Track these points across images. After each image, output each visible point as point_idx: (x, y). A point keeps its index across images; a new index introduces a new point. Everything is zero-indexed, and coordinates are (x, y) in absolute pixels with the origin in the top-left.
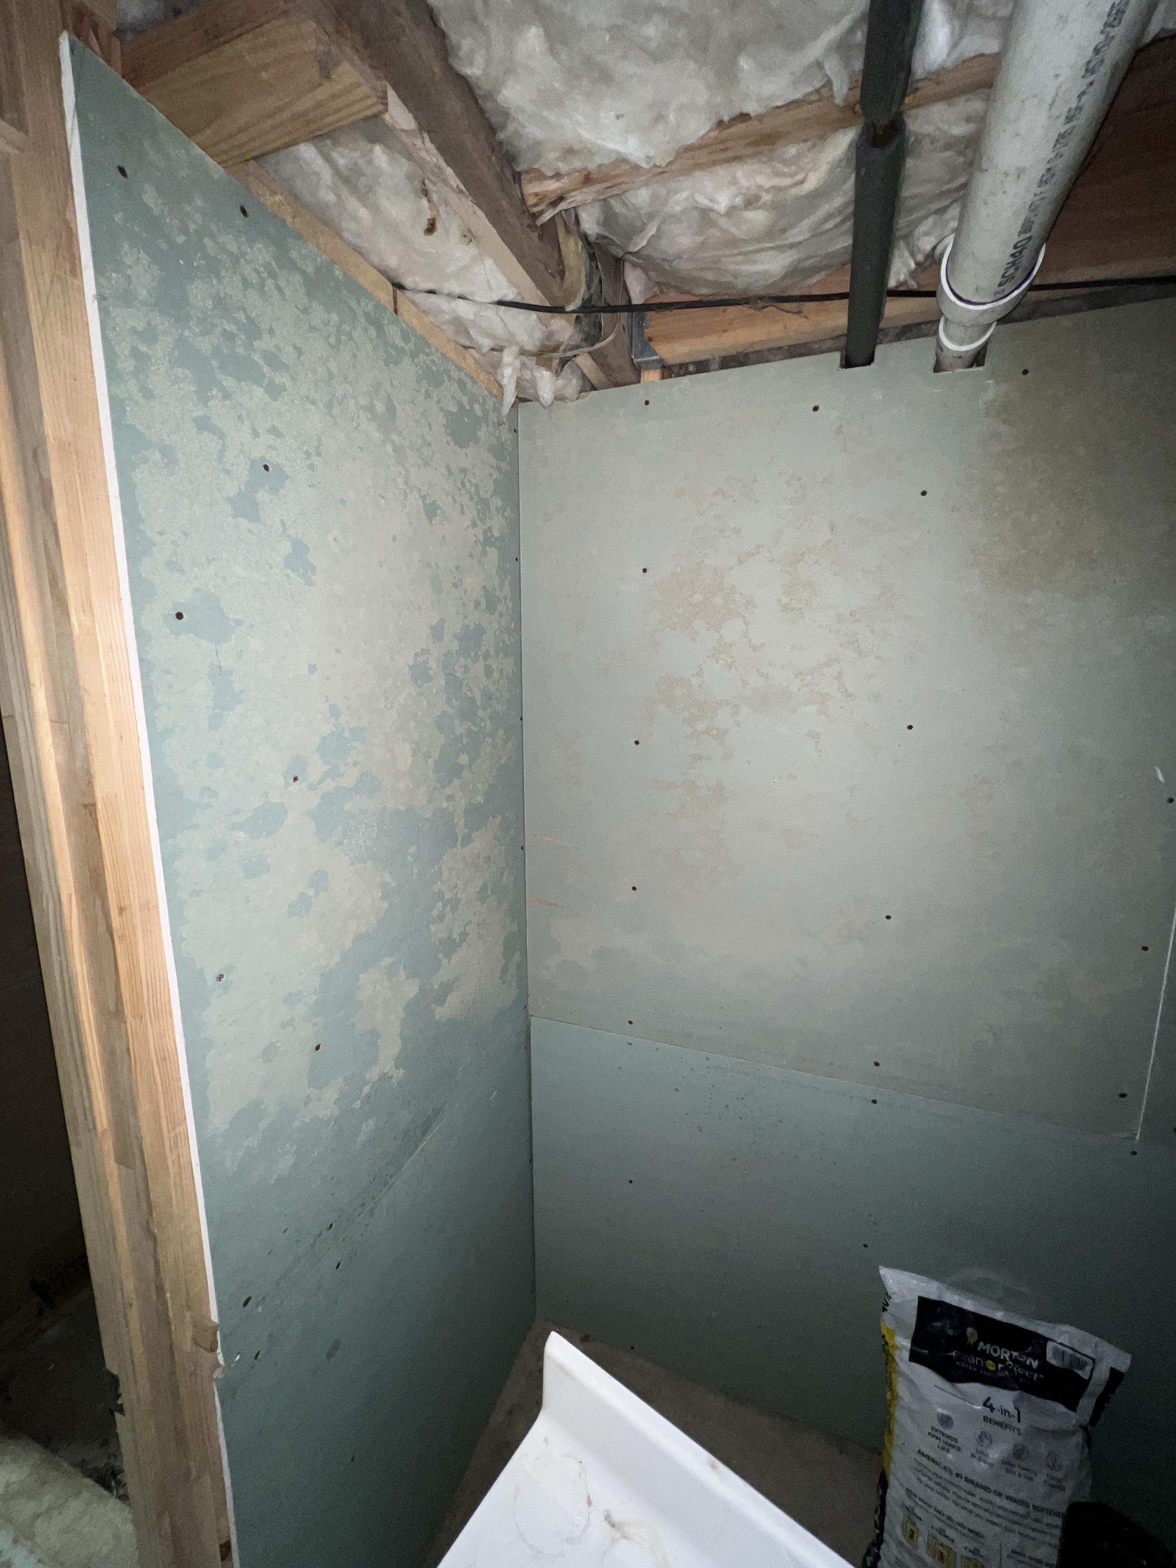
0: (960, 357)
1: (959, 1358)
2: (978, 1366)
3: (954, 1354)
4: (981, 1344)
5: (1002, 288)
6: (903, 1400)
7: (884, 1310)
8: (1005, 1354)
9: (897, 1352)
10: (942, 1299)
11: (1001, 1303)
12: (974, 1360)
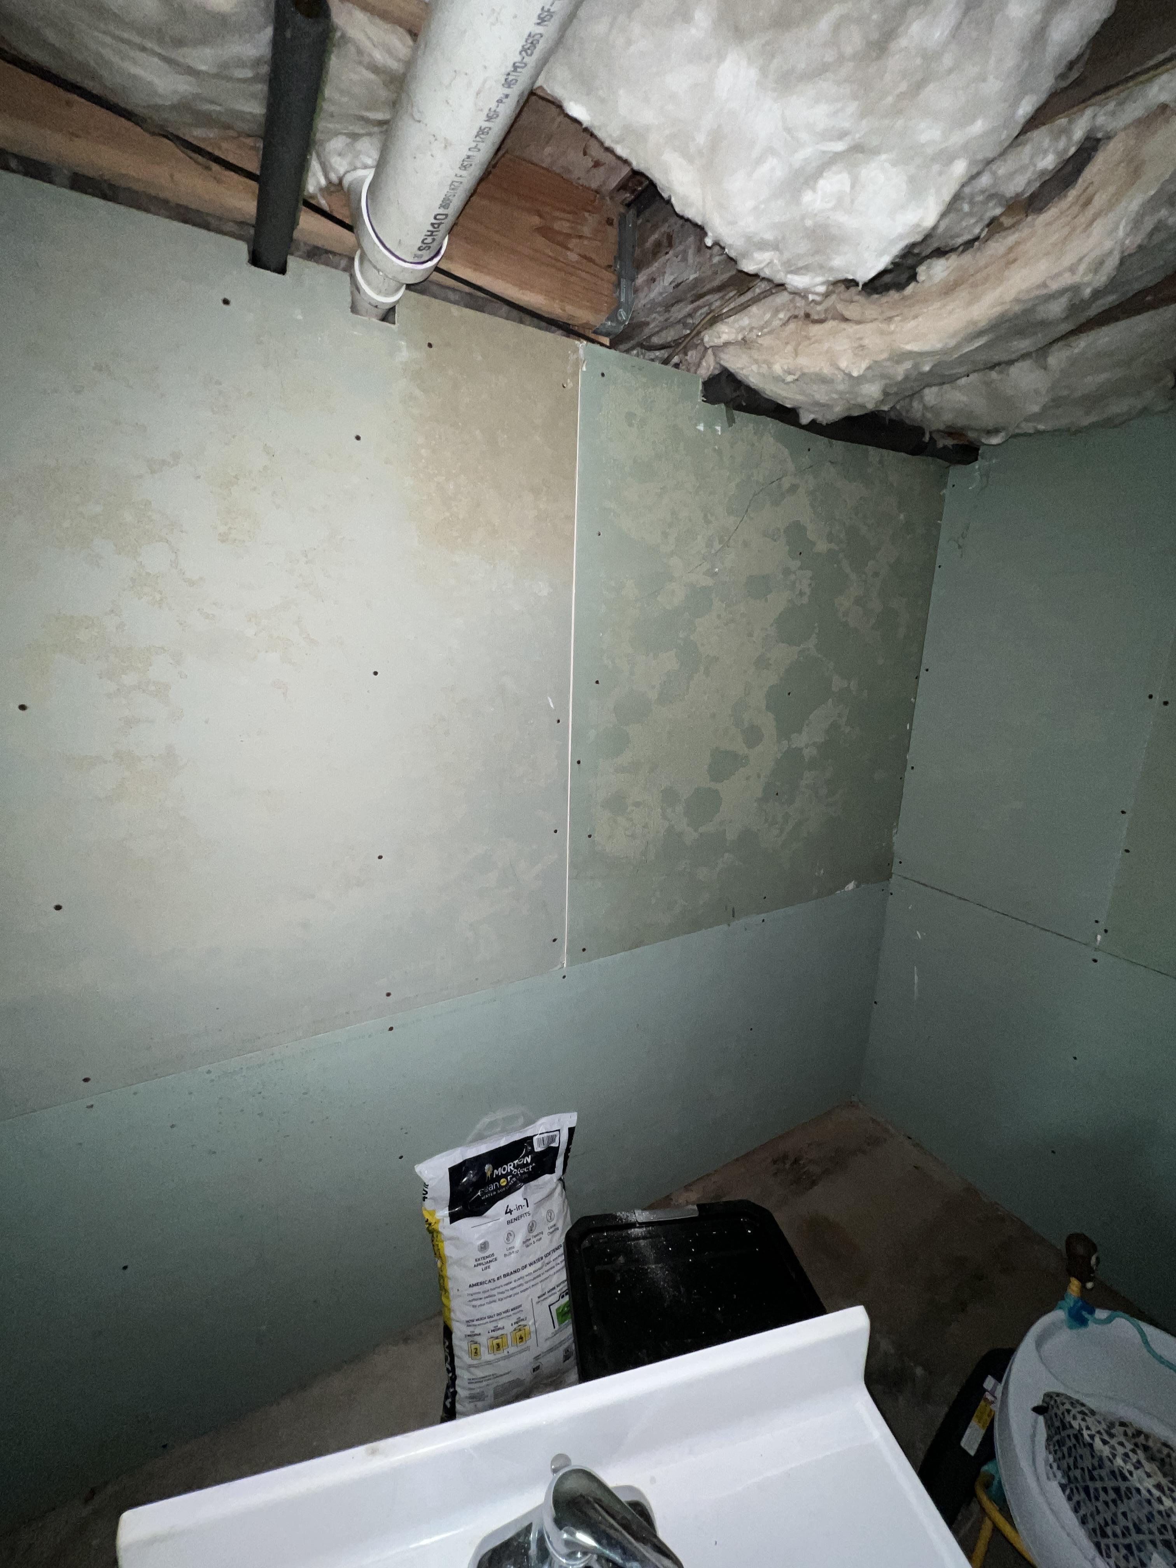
0: (376, 307)
1: (483, 1194)
2: (497, 1189)
3: (479, 1193)
4: (495, 1171)
5: (420, 253)
6: (451, 1257)
7: (424, 1198)
8: (509, 1167)
9: (441, 1224)
10: (464, 1159)
11: (505, 1131)
12: (492, 1187)
